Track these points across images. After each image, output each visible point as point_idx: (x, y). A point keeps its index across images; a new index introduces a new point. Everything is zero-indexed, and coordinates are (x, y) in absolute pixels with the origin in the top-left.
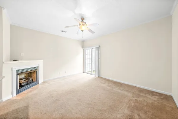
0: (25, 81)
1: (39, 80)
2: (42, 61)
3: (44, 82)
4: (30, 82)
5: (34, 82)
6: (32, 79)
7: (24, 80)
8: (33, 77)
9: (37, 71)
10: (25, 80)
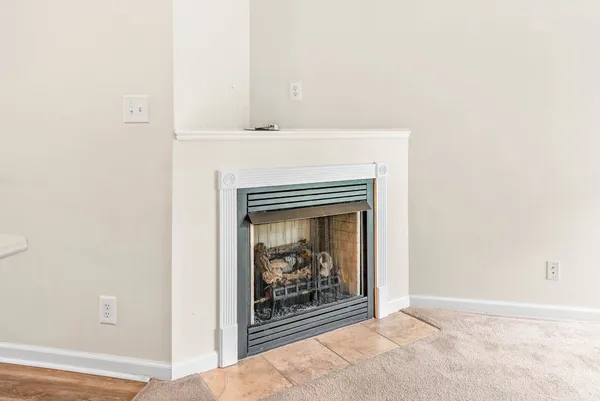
0: (294, 276)
1: (378, 285)
2: (406, 134)
3: (416, 315)
4: (320, 288)
5: (347, 294)
6: (334, 272)
7: (291, 260)
8: (341, 255)
9: (365, 214)
10: (296, 267)
